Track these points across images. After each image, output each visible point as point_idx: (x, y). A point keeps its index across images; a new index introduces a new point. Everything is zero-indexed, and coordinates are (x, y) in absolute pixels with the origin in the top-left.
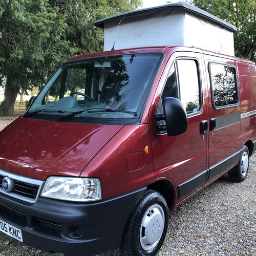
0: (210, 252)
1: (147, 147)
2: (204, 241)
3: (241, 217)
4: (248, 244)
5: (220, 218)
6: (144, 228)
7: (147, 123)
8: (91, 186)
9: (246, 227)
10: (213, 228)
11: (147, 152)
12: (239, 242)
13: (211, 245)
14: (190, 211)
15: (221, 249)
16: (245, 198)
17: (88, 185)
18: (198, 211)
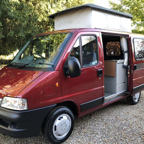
0: (95, 142)
1: (57, 83)
2: (95, 136)
3: (123, 124)
4: (119, 139)
5: (111, 124)
6: (56, 126)
7: (59, 70)
8: (23, 102)
9: (123, 130)
10: (104, 129)
11: (58, 86)
12: (115, 138)
13: (98, 138)
14: (95, 120)
15: (103, 141)
16: (131, 114)
17: (22, 102)
18: (100, 120)
